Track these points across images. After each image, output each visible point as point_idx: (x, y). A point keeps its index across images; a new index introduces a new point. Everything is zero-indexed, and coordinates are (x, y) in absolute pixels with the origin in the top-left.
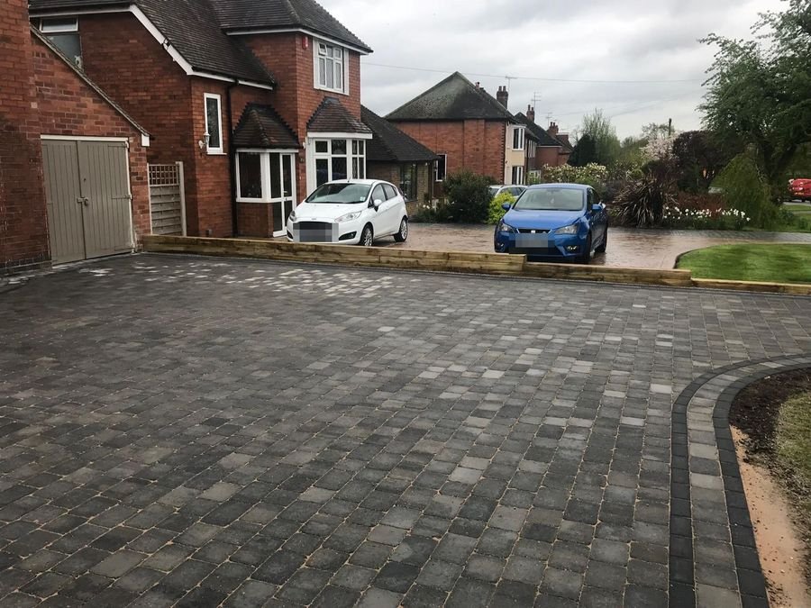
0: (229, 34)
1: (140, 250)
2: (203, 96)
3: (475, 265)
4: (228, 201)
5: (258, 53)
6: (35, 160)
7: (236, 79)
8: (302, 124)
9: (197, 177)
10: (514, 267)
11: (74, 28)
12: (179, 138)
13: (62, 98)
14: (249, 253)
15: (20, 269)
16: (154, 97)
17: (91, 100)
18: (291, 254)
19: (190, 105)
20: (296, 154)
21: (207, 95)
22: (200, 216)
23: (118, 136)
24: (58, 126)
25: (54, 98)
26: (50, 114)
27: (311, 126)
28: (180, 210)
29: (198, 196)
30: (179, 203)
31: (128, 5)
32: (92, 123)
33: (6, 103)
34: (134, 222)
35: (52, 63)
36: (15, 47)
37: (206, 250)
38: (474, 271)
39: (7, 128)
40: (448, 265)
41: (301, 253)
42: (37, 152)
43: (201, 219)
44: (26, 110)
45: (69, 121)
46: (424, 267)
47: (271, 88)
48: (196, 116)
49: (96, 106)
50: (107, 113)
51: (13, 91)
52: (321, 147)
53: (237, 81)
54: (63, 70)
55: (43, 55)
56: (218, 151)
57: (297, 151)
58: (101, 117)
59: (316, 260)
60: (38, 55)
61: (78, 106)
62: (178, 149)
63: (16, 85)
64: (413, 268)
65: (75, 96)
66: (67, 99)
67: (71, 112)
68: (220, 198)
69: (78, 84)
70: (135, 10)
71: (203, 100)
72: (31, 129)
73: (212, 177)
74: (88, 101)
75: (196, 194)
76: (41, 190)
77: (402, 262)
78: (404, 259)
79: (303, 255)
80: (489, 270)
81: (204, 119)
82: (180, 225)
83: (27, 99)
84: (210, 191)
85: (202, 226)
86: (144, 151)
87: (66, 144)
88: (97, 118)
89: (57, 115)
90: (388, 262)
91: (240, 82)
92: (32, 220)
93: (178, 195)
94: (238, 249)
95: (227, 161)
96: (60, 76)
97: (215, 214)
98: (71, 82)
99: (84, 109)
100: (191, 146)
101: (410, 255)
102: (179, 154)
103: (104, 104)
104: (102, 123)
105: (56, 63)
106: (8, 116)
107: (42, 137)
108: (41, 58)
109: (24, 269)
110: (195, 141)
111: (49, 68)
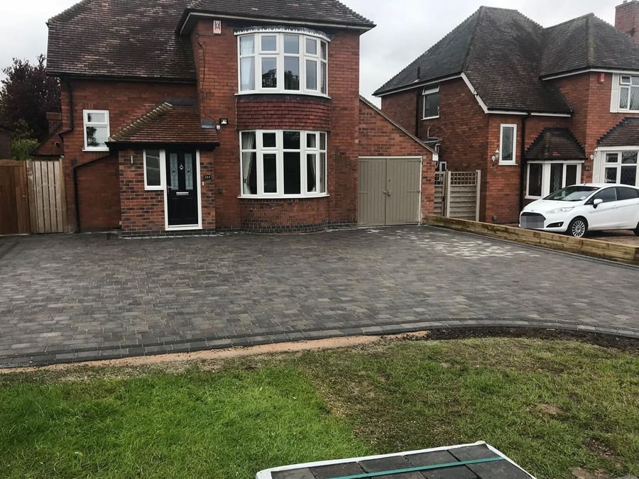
0: (544, 80)
1: (424, 224)
2: (499, 126)
3: (599, 252)
4: (517, 198)
5: (563, 91)
6: (354, 170)
7: (529, 112)
8: (590, 141)
9: (488, 180)
10: (627, 256)
11: (437, 90)
12: (480, 154)
13: (379, 136)
14: (473, 230)
15: (338, 226)
16: (470, 129)
17: (398, 135)
18: (493, 233)
19: (487, 132)
20: (583, 164)
21: (502, 126)
22: (487, 206)
23: (415, 155)
24: (375, 151)
25: (374, 136)
26: (370, 145)
27: (600, 142)
28: (475, 202)
29: (487, 193)
30: (475, 197)
31: (460, 73)
32: (398, 148)
33: (342, 141)
34: (422, 206)
35: (375, 117)
36: (349, 112)
37: (454, 226)
38: (599, 256)
39: (341, 153)
40: (582, 249)
41: (499, 232)
42: (355, 166)
43: (489, 209)
44: (351, 144)
45: (382, 148)
46: (566, 250)
47: (569, 116)
48: (491, 139)
49: (402, 139)
50: (408, 142)
51: (346, 135)
52: (612, 158)
53: (529, 114)
54: (382, 120)
55: (371, 114)
56: (513, 162)
57: (583, 162)
58: (404, 145)
59: (505, 238)
60: (368, 114)
61: (389, 139)
62: (480, 162)
63: (348, 131)
64: (559, 249)
65: (388, 134)
66: (383, 136)
67: (384, 143)
68: (508, 195)
69: (390, 127)
70: (463, 76)
71: (499, 129)
72: (353, 154)
73: (503, 180)
74: (397, 137)
75: (486, 191)
76: (355, 185)
77: (553, 244)
78: (555, 242)
79: (499, 233)
80: (610, 257)
81: (499, 141)
82: (475, 212)
83: (353, 138)
84: (499, 190)
85: (489, 213)
86: (433, 163)
87: (380, 161)
88: (401, 145)
89: (375, 145)
90: (545, 243)
91: (532, 114)
92: (348, 201)
93: (475, 192)
94: (468, 227)
95: (519, 170)
96: (380, 124)
97: (502, 206)
98: (387, 127)
99: (392, 141)
100: (486, 159)
101: (558, 239)
102: (479, 165)
103: (407, 137)
104: (404, 148)
105: (378, 116)
106: (341, 148)
107: (359, 157)
108: (369, 116)
109: (341, 226)
110: (489, 157)
111: (373, 120)
